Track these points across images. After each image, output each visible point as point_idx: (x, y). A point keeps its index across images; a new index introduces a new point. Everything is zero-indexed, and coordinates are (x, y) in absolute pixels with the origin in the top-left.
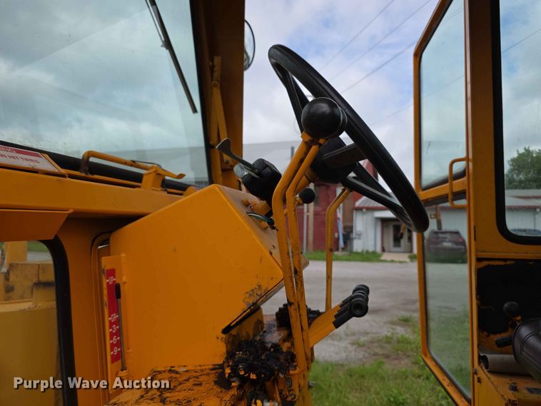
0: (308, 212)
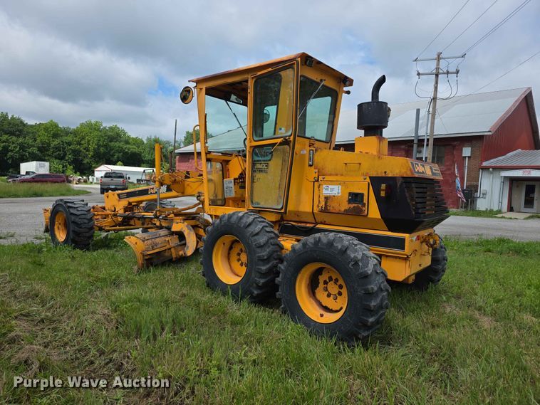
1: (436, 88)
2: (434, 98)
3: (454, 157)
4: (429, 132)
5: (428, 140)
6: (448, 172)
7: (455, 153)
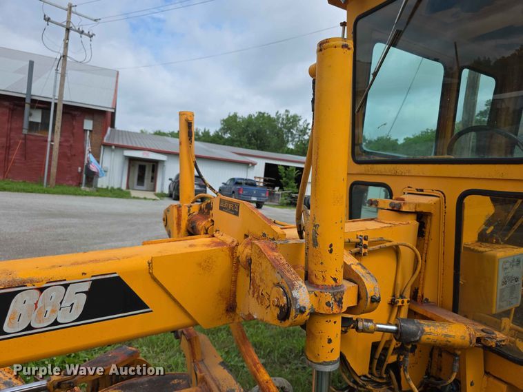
0: (52, 141)
1: (66, 45)
2: (64, 56)
3: (74, 128)
4: (57, 94)
5: (56, 104)
6: (66, 144)
7: (74, 123)
